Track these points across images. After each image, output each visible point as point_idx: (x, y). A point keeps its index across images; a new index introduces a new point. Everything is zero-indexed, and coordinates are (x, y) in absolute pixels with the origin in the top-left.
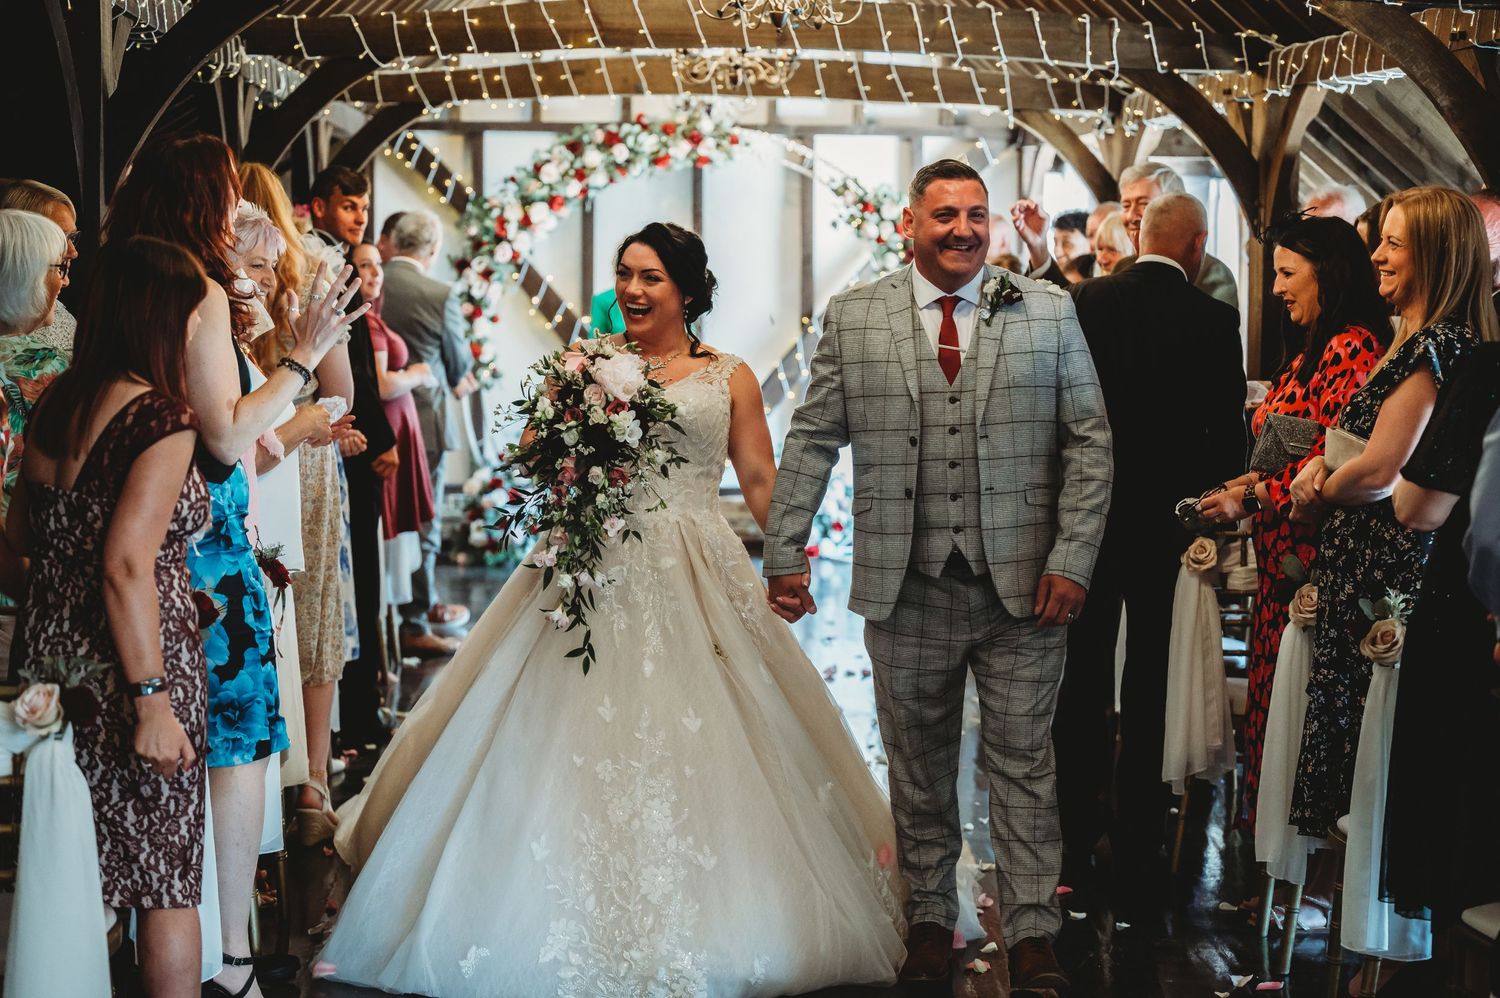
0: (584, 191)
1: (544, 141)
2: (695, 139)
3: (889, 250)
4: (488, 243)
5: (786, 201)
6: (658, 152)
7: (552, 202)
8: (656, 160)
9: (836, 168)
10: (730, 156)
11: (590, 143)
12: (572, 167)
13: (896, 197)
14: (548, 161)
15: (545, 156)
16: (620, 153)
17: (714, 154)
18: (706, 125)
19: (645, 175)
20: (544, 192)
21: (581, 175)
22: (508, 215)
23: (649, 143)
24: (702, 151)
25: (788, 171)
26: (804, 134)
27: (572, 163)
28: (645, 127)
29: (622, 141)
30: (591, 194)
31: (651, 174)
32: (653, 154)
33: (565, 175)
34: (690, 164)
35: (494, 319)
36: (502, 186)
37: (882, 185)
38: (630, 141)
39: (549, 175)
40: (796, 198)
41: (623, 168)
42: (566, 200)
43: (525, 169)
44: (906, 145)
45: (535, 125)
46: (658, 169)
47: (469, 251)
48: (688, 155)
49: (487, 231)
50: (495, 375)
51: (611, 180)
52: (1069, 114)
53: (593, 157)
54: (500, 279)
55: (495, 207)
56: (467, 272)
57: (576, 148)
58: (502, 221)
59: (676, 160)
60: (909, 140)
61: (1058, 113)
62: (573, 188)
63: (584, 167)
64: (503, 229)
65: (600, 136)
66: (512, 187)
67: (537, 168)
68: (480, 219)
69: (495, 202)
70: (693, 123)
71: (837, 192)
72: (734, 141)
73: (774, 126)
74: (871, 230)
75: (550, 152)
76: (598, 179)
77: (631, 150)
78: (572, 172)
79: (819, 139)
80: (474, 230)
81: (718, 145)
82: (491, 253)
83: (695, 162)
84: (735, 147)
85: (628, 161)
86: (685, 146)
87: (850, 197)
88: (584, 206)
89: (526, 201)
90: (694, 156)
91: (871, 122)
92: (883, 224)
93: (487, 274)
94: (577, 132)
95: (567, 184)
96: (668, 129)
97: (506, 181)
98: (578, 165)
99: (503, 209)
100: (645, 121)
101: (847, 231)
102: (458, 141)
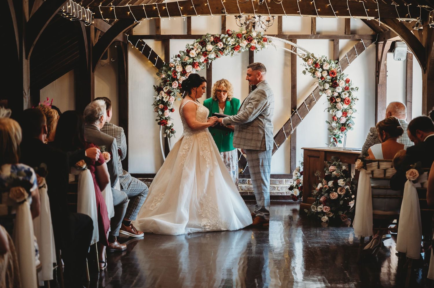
0: (207, 60)
1: (191, 42)
2: (250, 39)
3: (326, 82)
4: (170, 81)
5: (285, 65)
6: (235, 44)
7: (193, 65)
8: (235, 48)
9: (305, 51)
10: (263, 46)
11: (209, 42)
12: (201, 51)
13: (328, 61)
14: (193, 49)
15: (191, 47)
16: (220, 45)
17: (258, 46)
18: (254, 34)
19: (230, 54)
20: (191, 60)
21: (205, 54)
22: (177, 70)
23: (231, 41)
24: (252, 44)
25: (286, 52)
26: (293, 38)
27: (201, 50)
28: (230, 35)
29: (221, 41)
30: (210, 61)
31: (232, 54)
32: (233, 45)
33: (198, 54)
34: (247, 49)
35: (172, 110)
36: (175, 59)
37: (323, 57)
38: (224, 40)
39: (193, 54)
40: (289, 63)
41: (222, 51)
42: (200, 63)
43: (183, 52)
44: (333, 42)
45: (189, 36)
46: (236, 52)
47: (162, 84)
48: (247, 46)
49: (169, 76)
50: (172, 132)
51: (217, 56)
52: (404, 20)
53: (210, 47)
54: (174, 95)
55: (172, 67)
56: (162, 92)
57: (203, 44)
58: (175, 72)
59: (243, 48)
60: (333, 40)
61: (400, 19)
62: (202, 59)
63: (206, 51)
64: (176, 75)
65: (212, 39)
66: (179, 59)
67: (188, 51)
68: (166, 72)
69: (172, 65)
70: (248, 33)
71: (305, 60)
72: (265, 40)
73: (280, 35)
74: (319, 74)
75: (193, 45)
76: (212, 56)
77: (224, 44)
78: (202, 53)
79: (298, 40)
80: (164, 76)
81: (258, 42)
82: (171, 85)
83: (250, 48)
84: (266, 43)
85: (223, 48)
86: (246, 42)
87: (310, 61)
88: (207, 67)
89: (184, 65)
90: (249, 46)
91: (318, 33)
92: (323, 72)
93: (169, 93)
94: (204, 38)
95: (200, 58)
96: (239, 36)
97: (176, 57)
98: (204, 50)
99: (175, 67)
100: (230, 33)
101: (309, 75)
102: (159, 43)
